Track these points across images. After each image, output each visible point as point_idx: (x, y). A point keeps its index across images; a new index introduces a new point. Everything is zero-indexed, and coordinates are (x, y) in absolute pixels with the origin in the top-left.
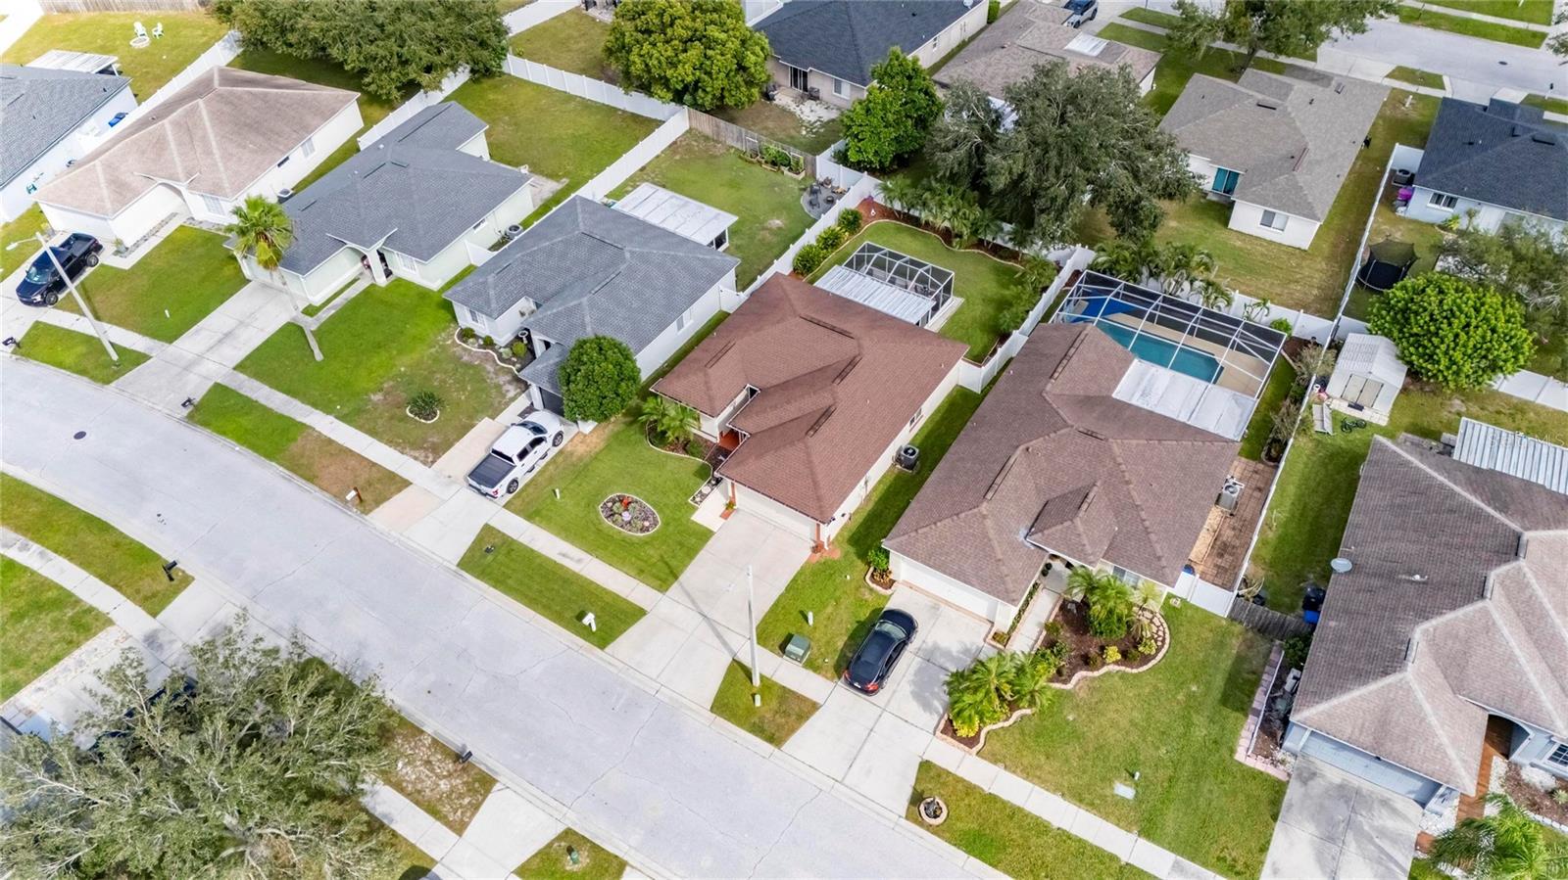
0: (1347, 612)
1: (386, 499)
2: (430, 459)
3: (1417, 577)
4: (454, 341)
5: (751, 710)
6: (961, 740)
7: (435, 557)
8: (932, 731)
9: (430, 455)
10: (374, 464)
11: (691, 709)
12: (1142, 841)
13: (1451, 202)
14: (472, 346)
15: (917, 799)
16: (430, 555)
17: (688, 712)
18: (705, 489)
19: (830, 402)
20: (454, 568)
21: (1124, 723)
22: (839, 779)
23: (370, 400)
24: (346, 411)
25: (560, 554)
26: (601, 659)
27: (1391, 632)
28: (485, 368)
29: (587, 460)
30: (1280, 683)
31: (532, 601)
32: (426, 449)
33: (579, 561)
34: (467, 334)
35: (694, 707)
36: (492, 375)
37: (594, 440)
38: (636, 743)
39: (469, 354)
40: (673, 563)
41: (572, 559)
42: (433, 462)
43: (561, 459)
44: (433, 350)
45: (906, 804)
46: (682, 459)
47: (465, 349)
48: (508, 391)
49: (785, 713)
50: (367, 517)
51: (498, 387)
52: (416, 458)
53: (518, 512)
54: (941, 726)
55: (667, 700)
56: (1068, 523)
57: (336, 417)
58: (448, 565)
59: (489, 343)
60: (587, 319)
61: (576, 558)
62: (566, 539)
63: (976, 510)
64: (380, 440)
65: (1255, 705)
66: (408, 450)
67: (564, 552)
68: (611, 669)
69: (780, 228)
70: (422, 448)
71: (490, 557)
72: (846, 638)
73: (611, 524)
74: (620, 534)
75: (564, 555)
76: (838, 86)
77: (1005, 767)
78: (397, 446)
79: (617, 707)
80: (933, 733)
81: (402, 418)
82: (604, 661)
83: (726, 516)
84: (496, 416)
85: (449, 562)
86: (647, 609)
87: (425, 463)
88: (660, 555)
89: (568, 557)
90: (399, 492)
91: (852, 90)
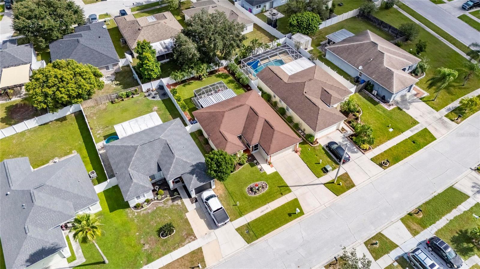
0: (372, 73)
1: (203, 258)
2: (193, 238)
3: (371, 59)
4: (137, 212)
5: (342, 187)
6: (369, 149)
8: (363, 154)
9: (191, 237)
10: (183, 257)
12: (404, 133)
13: (260, 6)
14: (146, 206)
15: (381, 165)
16: (239, 250)
17: (336, 201)
18: (259, 167)
19: (264, 120)
20: (249, 245)
21: (375, 122)
22: (370, 178)
23: (146, 250)
24: (145, 260)
25: (261, 213)
26: (307, 216)
27: (382, 69)
28: (160, 207)
29: (226, 192)
30: (374, 95)
31: (277, 226)
32: (187, 237)
33: (267, 208)
34: (138, 206)
35: (334, 200)
36: (165, 206)
37: (219, 187)
38: (341, 217)
39: (149, 209)
40: (283, 185)
41: (265, 210)
42: (195, 237)
43: (221, 199)
44: (136, 221)
45: (381, 168)
46: (243, 168)
47: (145, 210)
48: (177, 203)
49: (347, 180)
50: (207, 267)
51: (172, 206)
52: (190, 242)
53: (236, 218)
54: (363, 151)
55: (329, 205)
56: (332, 97)
57: (146, 264)
58: (246, 246)
59: (148, 201)
60: (184, 160)
61: (266, 209)
62: (256, 209)
63: (320, 109)
64: (171, 251)
65: (377, 101)
66: (183, 244)
67: (261, 211)
68: (311, 215)
69: (158, 109)
70: (185, 239)
71: (251, 233)
72: (329, 159)
73: (258, 195)
74: (263, 193)
75: (262, 211)
76: (107, 68)
77: (378, 146)
78: (179, 247)
79: (327, 217)
80: (364, 154)
81: (165, 241)
82: (309, 215)
83: (272, 166)
84: (187, 211)
85: (245, 246)
86: (296, 197)
87: (194, 240)
88: (278, 187)
89: (264, 211)
90: (202, 252)
91: (113, 66)
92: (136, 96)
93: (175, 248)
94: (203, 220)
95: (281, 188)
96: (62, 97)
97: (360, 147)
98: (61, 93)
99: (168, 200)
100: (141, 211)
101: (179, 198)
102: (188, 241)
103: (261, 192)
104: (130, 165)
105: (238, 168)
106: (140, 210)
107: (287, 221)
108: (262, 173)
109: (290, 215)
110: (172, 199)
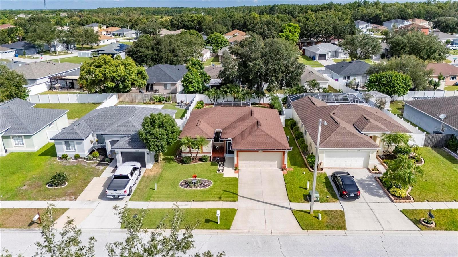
1: (57, 218)
2: (73, 198)
4: (57, 162)
5: (320, 223)
6: (404, 199)
7: (103, 230)
9: (72, 196)
11: (294, 233)
14: (70, 160)
15: (416, 221)
16: (102, 230)
17: (293, 235)
18: (220, 168)
19: (255, 121)
20: (120, 230)
22: (382, 229)
23: (21, 189)
24: (7, 196)
26: (232, 233)
28: (81, 165)
29: (158, 176)
32: (68, 195)
33: (186, 205)
34: (63, 157)
35: (293, 232)
36: (87, 166)
37: (156, 170)
39: (69, 163)
40: (232, 191)
42: (76, 198)
43: (145, 179)
44: (47, 167)
45: (415, 226)
46: (201, 164)
47: (66, 162)
48: (99, 168)
49: (335, 218)
51: (93, 168)
53: (138, 200)
54: (392, 198)
55: (279, 235)
56: (369, 123)
58: (115, 230)
59: (78, 157)
60: (134, 124)
61: (184, 205)
63: (341, 127)
64: (38, 199)
66: (57, 199)
68: (241, 234)
70: (65, 196)
72: (326, 188)
73: (190, 189)
74: (198, 190)
76: (166, 87)
77: (428, 201)
78: (49, 199)
79: (260, 246)
80: (392, 201)
81: (45, 190)
82: (235, 233)
83: (237, 172)
84: (99, 176)
85: (114, 228)
86: (236, 208)
87: (71, 200)
88: (223, 190)
90: (63, 213)
91: (171, 86)
92: (167, 103)
93: (44, 198)
94: (103, 188)
95: (225, 192)
97: (389, 192)
99: (94, 163)
100: (60, 162)
101: (105, 165)
102: (64, 199)
103: (196, 188)
104: (88, 118)
105: (195, 162)
108: (217, 173)
109: (207, 221)
110: (98, 163)
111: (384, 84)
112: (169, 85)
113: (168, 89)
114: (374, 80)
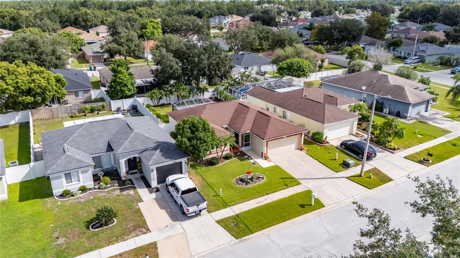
0: (379, 91)
2: (144, 230)
3: (375, 81)
4: (61, 201)
5: (375, 180)
6: (397, 149)
7: (223, 246)
8: (391, 154)
9: (141, 230)
10: (120, 255)
11: (369, 194)
12: (437, 139)
14: (79, 195)
15: (420, 162)
16: (220, 248)
18: (252, 161)
19: (256, 111)
20: (238, 240)
22: (410, 173)
23: (58, 245)
25: (256, 204)
27: (390, 87)
28: (100, 196)
29: (204, 183)
30: (385, 113)
31: (284, 219)
32: (135, 230)
33: (266, 200)
34: (65, 194)
35: (367, 193)
36: (109, 195)
39: (81, 198)
40: (287, 176)
41: (263, 201)
42: (148, 230)
44: (56, 211)
45: (422, 165)
47: (75, 199)
48: (128, 193)
49: (378, 174)
51: (119, 195)
52: (138, 236)
55: (360, 198)
58: (233, 242)
59: (83, 189)
63: (326, 105)
66: (125, 237)
67: (257, 202)
68: (336, 207)
70: (131, 232)
71: (242, 225)
72: (346, 156)
73: (251, 185)
75: (259, 203)
76: (77, 95)
77: (409, 147)
78: (117, 241)
80: (393, 153)
81: (97, 234)
82: (331, 208)
83: (270, 161)
84: (141, 200)
85: (231, 241)
86: (308, 189)
87: (145, 233)
88: (280, 178)
89: (261, 202)
90: (157, 248)
91: (84, 93)
92: (102, 112)
93: (110, 242)
94: (164, 211)
95: (284, 179)
96: (7, 89)
97: (385, 147)
98: (8, 85)
99: (115, 190)
100: (68, 201)
101: (130, 188)
102: (134, 234)
103: (257, 182)
104: (69, 141)
105: (222, 162)
106: (67, 199)
107: (299, 214)
108: (256, 166)
109: (302, 206)
110: (120, 189)
111: (295, 69)
112: (81, 93)
113: (80, 98)
114: (286, 67)
